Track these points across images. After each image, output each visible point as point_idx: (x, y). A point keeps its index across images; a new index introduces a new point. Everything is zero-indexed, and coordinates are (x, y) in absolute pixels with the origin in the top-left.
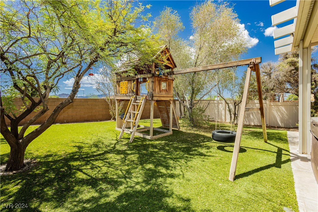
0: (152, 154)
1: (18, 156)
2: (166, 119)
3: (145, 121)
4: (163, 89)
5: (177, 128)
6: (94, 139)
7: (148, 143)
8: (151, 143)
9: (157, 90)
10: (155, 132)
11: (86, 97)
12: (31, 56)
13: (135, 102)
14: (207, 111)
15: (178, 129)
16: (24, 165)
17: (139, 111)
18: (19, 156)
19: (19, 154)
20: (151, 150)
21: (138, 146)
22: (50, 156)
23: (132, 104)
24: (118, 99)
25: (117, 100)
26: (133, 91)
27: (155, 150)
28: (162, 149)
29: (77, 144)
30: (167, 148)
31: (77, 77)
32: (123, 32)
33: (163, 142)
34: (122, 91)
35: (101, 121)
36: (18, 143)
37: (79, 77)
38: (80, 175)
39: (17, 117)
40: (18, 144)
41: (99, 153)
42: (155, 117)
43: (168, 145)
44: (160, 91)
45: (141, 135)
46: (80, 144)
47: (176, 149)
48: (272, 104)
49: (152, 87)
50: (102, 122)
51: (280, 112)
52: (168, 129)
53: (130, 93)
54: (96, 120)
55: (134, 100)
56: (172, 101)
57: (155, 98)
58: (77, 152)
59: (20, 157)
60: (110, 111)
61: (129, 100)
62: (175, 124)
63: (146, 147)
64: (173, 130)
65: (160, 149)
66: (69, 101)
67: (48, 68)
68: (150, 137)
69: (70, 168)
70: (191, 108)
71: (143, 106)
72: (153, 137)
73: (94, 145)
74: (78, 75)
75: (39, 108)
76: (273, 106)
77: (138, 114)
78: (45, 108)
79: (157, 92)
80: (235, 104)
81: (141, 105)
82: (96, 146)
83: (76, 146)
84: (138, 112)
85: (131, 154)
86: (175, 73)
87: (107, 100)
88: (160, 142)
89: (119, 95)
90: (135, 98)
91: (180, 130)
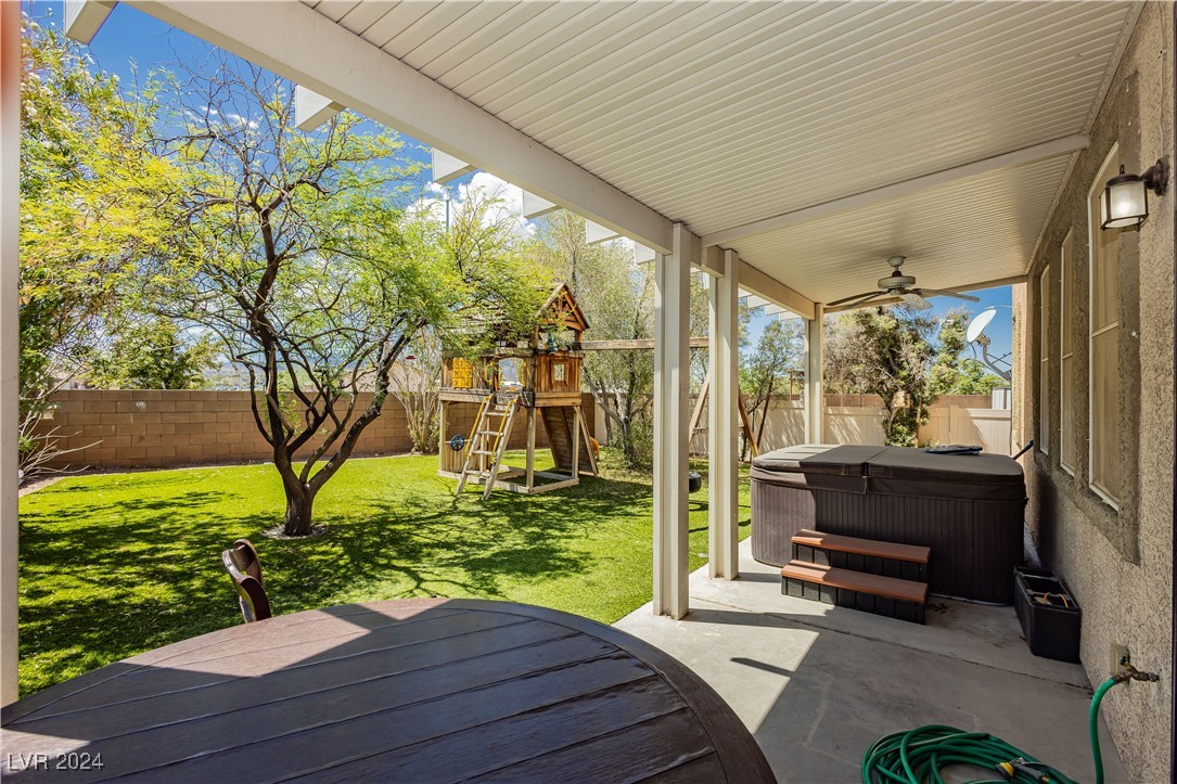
0: (534, 516)
2: (565, 448)
3: (510, 455)
4: (557, 382)
5: (591, 471)
6: (401, 494)
7: (524, 500)
8: (529, 499)
9: (544, 383)
10: (539, 480)
13: (492, 408)
15: (592, 474)
17: (502, 431)
20: (531, 510)
21: (504, 506)
23: (485, 415)
24: (447, 399)
25: (444, 402)
26: (486, 384)
27: (540, 511)
28: (556, 508)
30: (565, 508)
33: (558, 498)
34: (459, 380)
36: (304, 489)
40: (306, 490)
42: (539, 445)
43: (567, 503)
44: (551, 386)
45: (507, 486)
47: (581, 509)
48: (830, 412)
49: (533, 378)
51: (847, 430)
52: (570, 474)
53: (478, 387)
55: (490, 405)
57: (539, 403)
60: (409, 426)
61: (479, 404)
62: (585, 462)
63: (521, 506)
64: (579, 475)
65: (551, 509)
66: (375, 413)
68: (527, 488)
70: (627, 422)
71: (511, 421)
72: (535, 489)
76: (833, 417)
79: (543, 388)
81: (507, 418)
84: (502, 434)
85: (494, 516)
86: (583, 347)
87: (399, 397)
88: (549, 498)
89: (450, 389)
90: (491, 401)
91: (599, 475)
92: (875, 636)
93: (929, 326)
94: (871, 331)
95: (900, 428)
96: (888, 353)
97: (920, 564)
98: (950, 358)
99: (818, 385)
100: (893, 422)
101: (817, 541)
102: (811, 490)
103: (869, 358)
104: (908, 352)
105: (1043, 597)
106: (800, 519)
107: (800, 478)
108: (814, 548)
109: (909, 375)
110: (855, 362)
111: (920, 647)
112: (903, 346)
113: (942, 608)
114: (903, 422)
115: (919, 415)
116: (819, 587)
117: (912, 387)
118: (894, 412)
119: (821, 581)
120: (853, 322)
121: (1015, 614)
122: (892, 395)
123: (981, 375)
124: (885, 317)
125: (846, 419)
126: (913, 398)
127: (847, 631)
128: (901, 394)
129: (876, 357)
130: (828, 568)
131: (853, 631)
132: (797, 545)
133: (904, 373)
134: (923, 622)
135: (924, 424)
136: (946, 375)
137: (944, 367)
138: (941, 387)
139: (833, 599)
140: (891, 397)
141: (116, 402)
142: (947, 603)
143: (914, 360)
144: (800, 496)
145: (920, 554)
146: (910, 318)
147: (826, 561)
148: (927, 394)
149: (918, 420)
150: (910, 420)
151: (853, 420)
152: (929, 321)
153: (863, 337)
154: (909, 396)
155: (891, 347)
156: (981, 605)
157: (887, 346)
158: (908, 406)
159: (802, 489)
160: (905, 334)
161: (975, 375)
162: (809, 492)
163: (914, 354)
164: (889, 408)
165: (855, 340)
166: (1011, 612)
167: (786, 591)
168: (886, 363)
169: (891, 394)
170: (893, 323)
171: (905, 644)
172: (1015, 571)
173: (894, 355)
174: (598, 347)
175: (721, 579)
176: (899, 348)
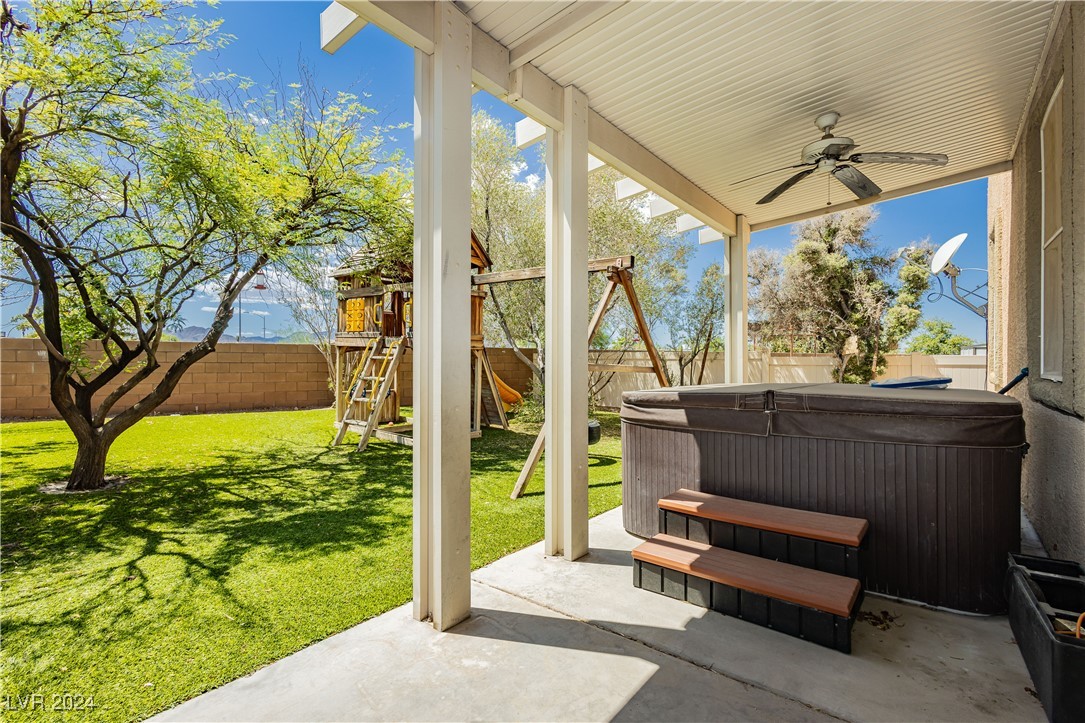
1: (93, 460)
5: (501, 424)
6: (272, 445)
11: (272, 340)
12: (122, 252)
13: (379, 352)
14: (616, 381)
15: (501, 427)
16: (106, 483)
17: (383, 375)
18: (96, 461)
19: (97, 457)
22: (161, 470)
23: (372, 359)
24: (342, 344)
25: (340, 347)
26: (376, 325)
29: (225, 454)
31: (226, 292)
32: (332, 194)
34: (352, 324)
35: (302, 407)
36: (93, 434)
37: (230, 293)
38: (223, 496)
39: (89, 382)
40: (96, 435)
41: (274, 467)
46: (231, 453)
48: (776, 363)
50: (304, 412)
53: (369, 329)
54: (289, 407)
55: (377, 349)
56: (480, 352)
58: (223, 466)
59: (98, 464)
60: (330, 379)
61: (364, 348)
62: (495, 414)
66: (205, 348)
67: (163, 275)
69: (204, 487)
71: (394, 364)
73: (266, 455)
74: (229, 286)
75: (139, 364)
76: (778, 368)
77: (380, 382)
78: (153, 363)
80: (680, 360)
81: (388, 363)
82: (273, 457)
83: (222, 457)
84: (382, 379)
85: (349, 470)
87: (321, 349)
89: (344, 334)
90: (379, 343)
91: (509, 429)
92: (755, 678)
93: (886, 264)
94: (819, 270)
95: (853, 377)
96: (838, 294)
97: (845, 547)
98: (911, 298)
99: (740, 315)
100: (846, 371)
101: (691, 506)
102: (693, 432)
103: (818, 302)
104: (864, 294)
105: (1075, 619)
106: (679, 474)
107: (679, 416)
108: (688, 516)
109: (863, 317)
110: (802, 306)
111: (832, 708)
112: (857, 286)
113: (883, 620)
114: (856, 371)
115: (874, 363)
116: (685, 579)
117: (868, 330)
118: (846, 360)
119: (686, 569)
120: (798, 260)
121: (1010, 634)
122: (844, 341)
123: (948, 336)
124: (834, 255)
125: (793, 370)
126: (869, 345)
127: (708, 661)
128: (853, 340)
129: (825, 298)
130: (705, 547)
131: (719, 664)
132: (665, 511)
133: (858, 316)
134: (846, 649)
135: (880, 373)
136: (908, 317)
137: (905, 309)
138: (901, 331)
139: (704, 598)
140: (843, 343)
141: (16, 350)
142: (892, 609)
143: (869, 300)
144: (679, 440)
145: (847, 530)
146: (865, 256)
147: (705, 537)
148: (884, 339)
149: (874, 368)
150: (863, 369)
151: (800, 372)
152: (887, 259)
153: (809, 277)
154: (864, 342)
155: (843, 288)
156: (952, 617)
157: (838, 287)
158: (862, 355)
159: (682, 431)
160: (859, 273)
161: (942, 336)
162: (692, 436)
163: (869, 294)
164: (841, 356)
165: (800, 280)
166: (1002, 629)
167: (639, 583)
168: (838, 307)
169: (842, 340)
170: (844, 262)
171: (807, 699)
172: (1011, 563)
173: (847, 296)
174: (491, 280)
175: (560, 557)
176: (852, 288)
